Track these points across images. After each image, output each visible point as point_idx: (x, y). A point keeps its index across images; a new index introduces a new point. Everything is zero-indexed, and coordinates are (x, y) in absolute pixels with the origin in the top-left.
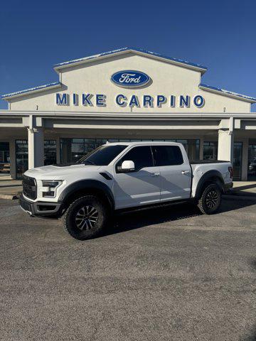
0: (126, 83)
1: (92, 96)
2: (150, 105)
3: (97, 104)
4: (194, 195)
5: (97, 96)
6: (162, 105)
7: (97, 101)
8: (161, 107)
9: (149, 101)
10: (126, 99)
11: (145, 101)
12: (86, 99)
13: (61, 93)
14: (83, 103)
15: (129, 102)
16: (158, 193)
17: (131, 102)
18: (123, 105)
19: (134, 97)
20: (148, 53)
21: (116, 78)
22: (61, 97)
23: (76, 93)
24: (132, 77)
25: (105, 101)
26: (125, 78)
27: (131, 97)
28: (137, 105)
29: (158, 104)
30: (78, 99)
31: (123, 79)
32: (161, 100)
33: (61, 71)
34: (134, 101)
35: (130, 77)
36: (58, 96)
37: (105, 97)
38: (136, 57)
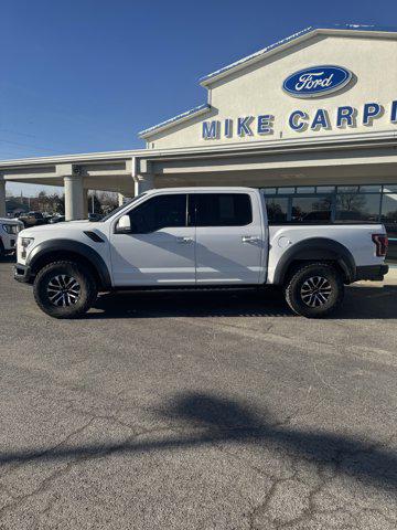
0: (307, 90)
1: (252, 118)
2: (350, 123)
3: (259, 131)
4: (271, 279)
5: (260, 118)
6: (375, 121)
7: (259, 127)
8: (371, 124)
9: (347, 116)
10: (307, 117)
11: (340, 116)
12: (244, 126)
13: (209, 120)
14: (239, 133)
15: (311, 122)
16: (192, 270)
17: (315, 122)
18: (301, 128)
19: (320, 112)
20: (348, 28)
21: (291, 84)
22: (209, 126)
23: (229, 118)
24: (318, 78)
25: (271, 125)
26: (305, 82)
27: (315, 113)
28: (324, 126)
29: (365, 121)
30: (231, 127)
31: (302, 83)
32: (372, 111)
33: (211, 86)
34: (321, 119)
35: (315, 78)
36: (205, 125)
37: (273, 118)
38: (329, 40)
